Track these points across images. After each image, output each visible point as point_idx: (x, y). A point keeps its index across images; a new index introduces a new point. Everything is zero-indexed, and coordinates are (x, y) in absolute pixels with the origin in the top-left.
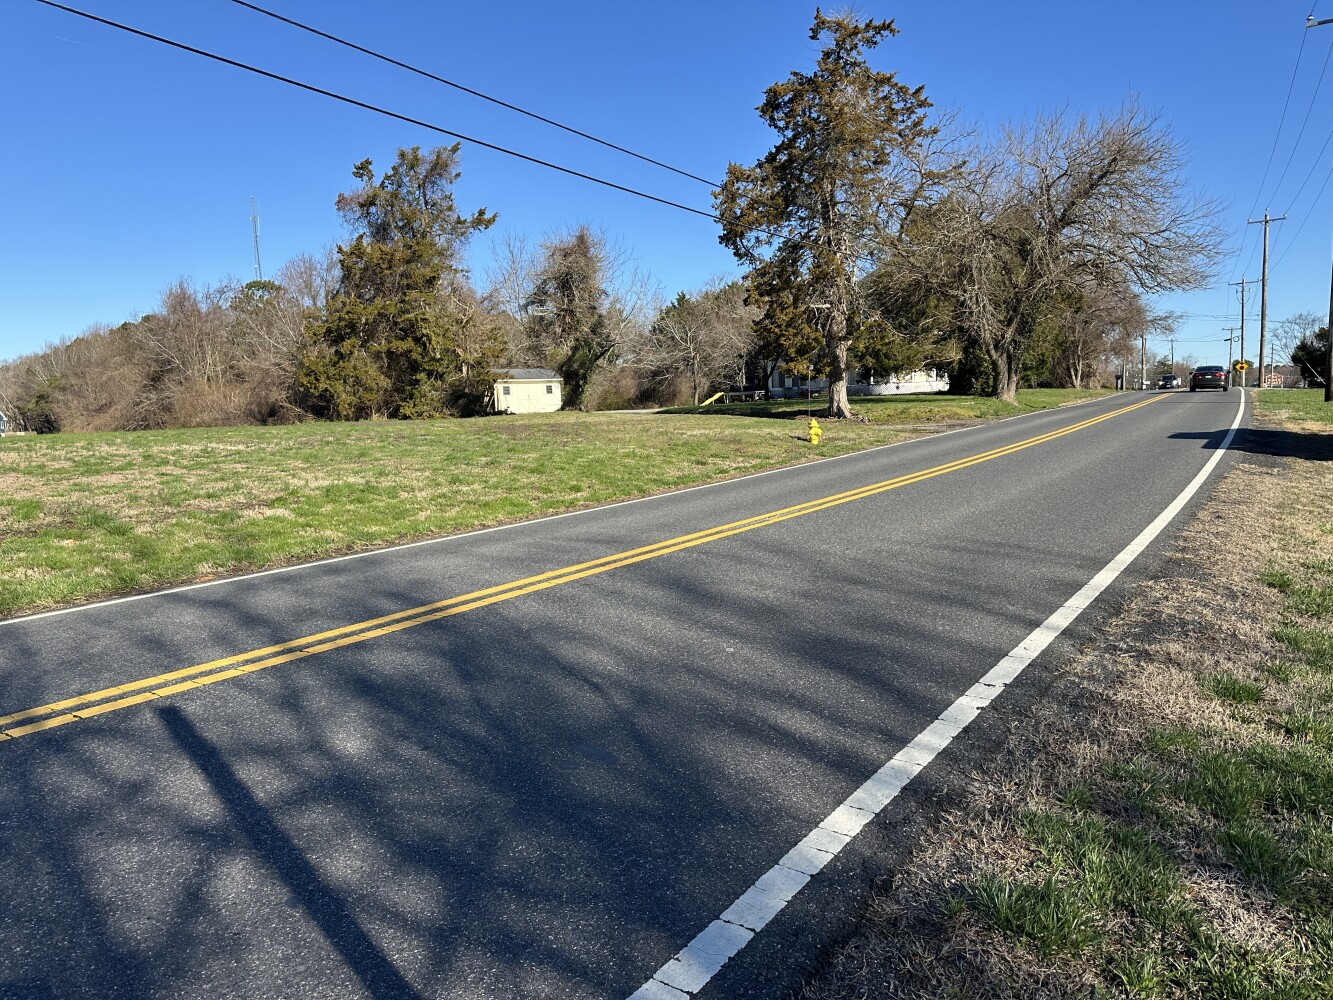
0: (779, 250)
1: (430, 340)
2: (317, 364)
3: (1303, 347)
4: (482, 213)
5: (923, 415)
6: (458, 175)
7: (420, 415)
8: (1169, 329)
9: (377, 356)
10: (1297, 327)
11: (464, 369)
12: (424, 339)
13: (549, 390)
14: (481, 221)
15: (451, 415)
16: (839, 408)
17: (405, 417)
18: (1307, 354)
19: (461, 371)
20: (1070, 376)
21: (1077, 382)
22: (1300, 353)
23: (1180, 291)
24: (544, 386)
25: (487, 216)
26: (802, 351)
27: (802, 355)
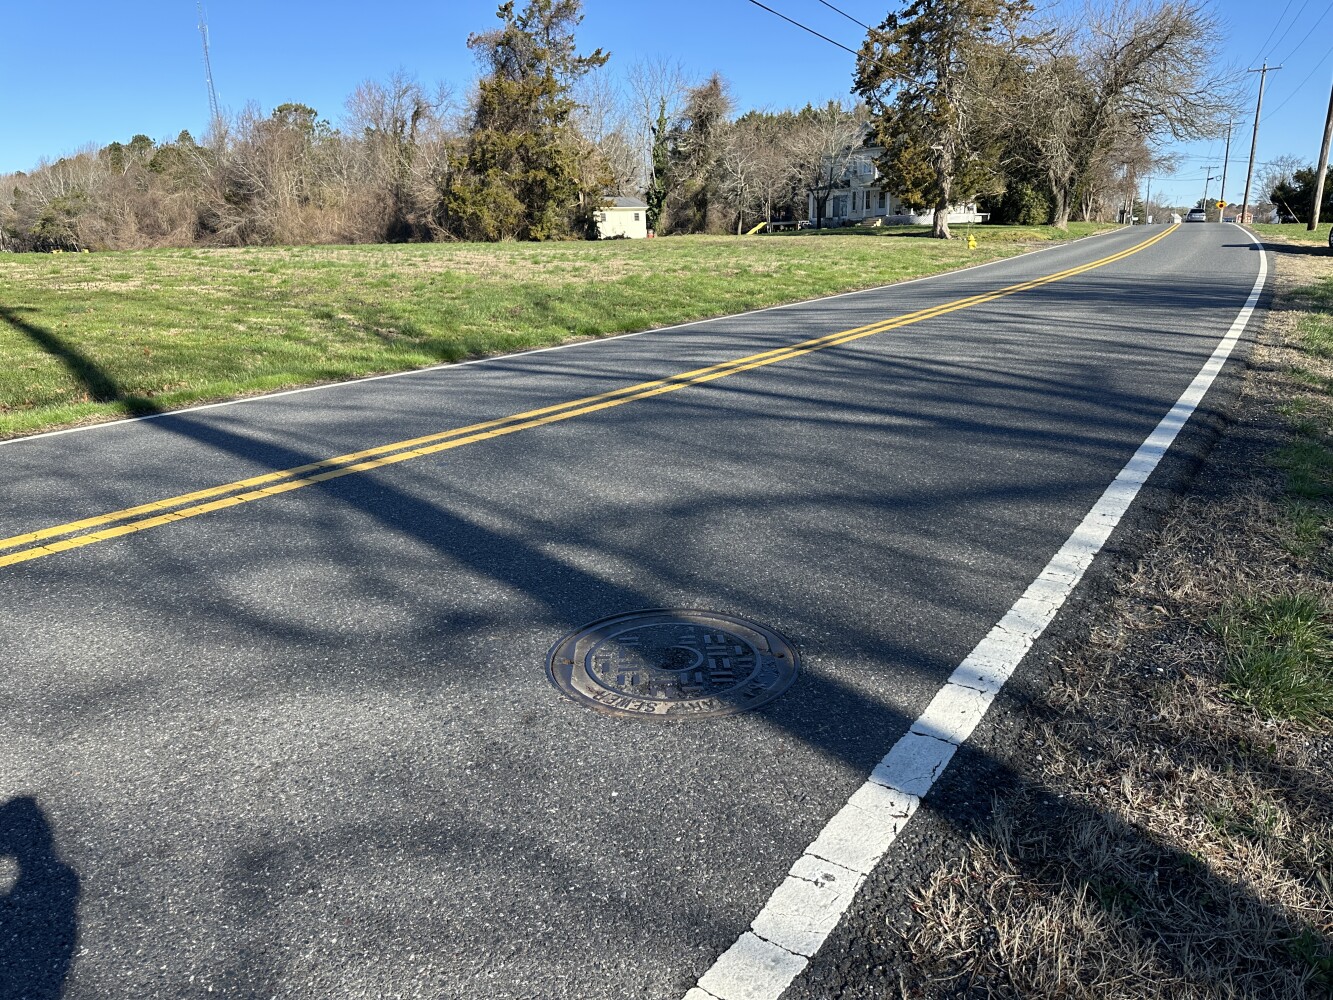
0: (897, 99)
1: (562, 170)
2: (464, 190)
3: (1282, 187)
4: (598, 52)
5: (1010, 237)
6: (582, 18)
7: (548, 237)
8: (1171, 169)
9: (511, 184)
10: (1278, 168)
11: (581, 197)
12: (558, 169)
13: (637, 217)
14: (597, 59)
15: (579, 239)
16: (941, 231)
17: (535, 239)
18: (1285, 194)
19: (579, 199)
20: (1082, 210)
21: (1087, 217)
22: (1279, 193)
23: (1204, 139)
24: (632, 214)
25: (602, 56)
26: (916, 184)
27: (916, 187)
